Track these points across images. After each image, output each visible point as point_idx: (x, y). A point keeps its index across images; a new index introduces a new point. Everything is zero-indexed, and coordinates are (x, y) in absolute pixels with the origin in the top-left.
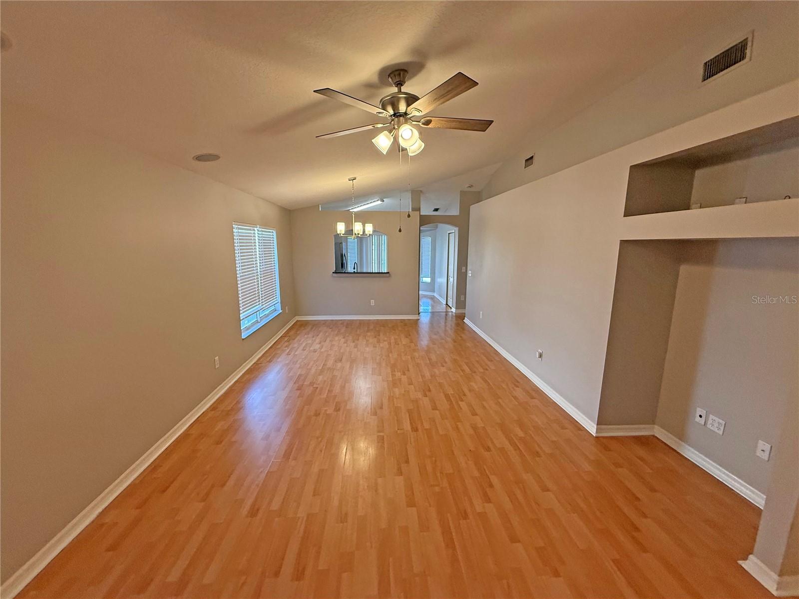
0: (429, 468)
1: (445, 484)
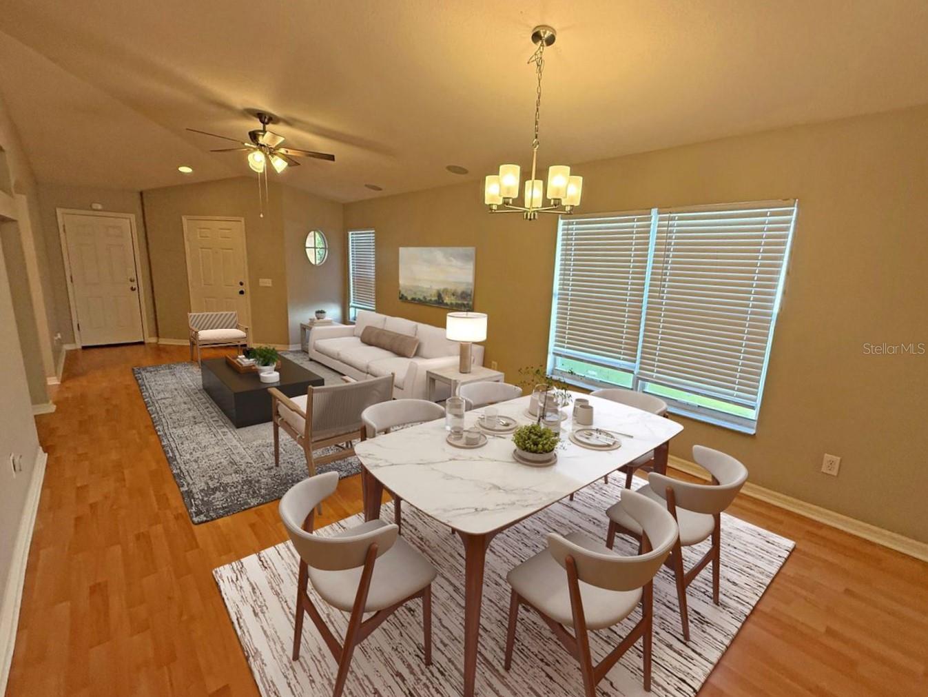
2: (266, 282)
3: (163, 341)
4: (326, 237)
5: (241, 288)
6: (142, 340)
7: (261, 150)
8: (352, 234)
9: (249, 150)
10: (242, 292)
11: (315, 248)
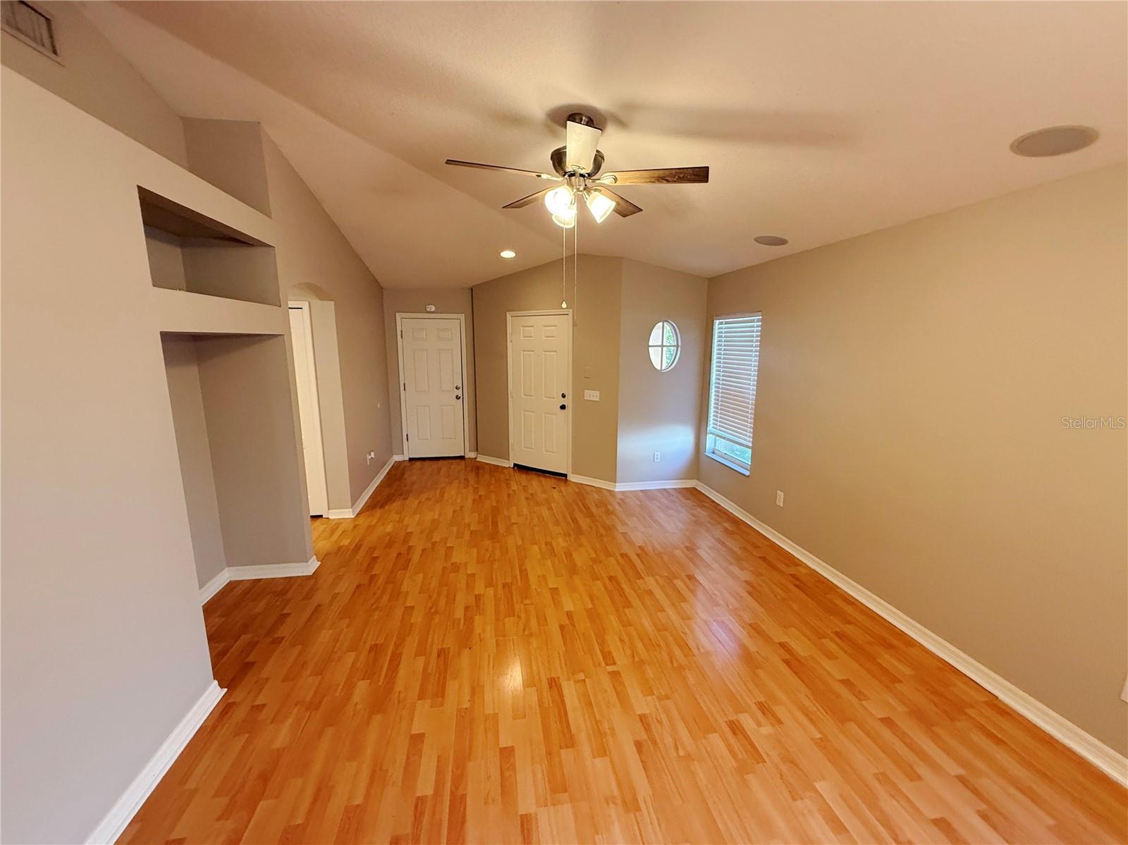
0: (534, 622)
1: (517, 607)
2: (592, 395)
3: (483, 459)
4: (681, 330)
5: (563, 401)
6: (463, 455)
7: (570, 184)
8: (721, 323)
9: (549, 185)
10: (563, 407)
11: (662, 346)
